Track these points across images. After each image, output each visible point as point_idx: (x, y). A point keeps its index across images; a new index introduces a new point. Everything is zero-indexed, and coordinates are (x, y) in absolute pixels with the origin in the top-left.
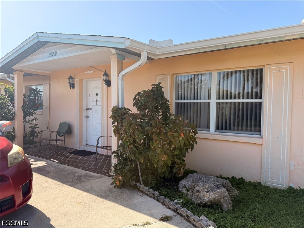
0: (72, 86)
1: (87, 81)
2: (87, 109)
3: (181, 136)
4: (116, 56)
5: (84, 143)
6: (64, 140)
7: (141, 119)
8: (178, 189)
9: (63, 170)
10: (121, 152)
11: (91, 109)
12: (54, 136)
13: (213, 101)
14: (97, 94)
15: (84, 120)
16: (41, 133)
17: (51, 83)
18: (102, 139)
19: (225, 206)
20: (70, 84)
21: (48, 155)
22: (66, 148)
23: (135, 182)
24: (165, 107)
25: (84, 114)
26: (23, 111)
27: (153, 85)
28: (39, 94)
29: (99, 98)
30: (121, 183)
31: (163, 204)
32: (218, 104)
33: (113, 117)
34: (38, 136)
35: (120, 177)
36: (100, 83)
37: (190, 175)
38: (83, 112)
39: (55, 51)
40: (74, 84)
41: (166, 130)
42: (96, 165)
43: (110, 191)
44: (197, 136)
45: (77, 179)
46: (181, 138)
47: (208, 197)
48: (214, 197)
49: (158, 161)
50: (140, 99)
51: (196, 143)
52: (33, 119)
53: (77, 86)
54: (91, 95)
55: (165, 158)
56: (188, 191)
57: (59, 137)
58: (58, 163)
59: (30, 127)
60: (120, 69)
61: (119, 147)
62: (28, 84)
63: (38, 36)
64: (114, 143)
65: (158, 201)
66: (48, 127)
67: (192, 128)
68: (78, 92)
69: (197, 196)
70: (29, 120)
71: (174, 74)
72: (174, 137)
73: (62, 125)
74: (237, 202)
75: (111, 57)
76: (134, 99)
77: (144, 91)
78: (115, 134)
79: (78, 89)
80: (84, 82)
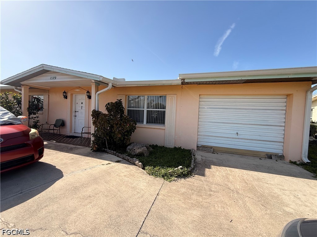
0: (66, 97)
1: (76, 95)
2: (76, 112)
3: (127, 125)
4: (94, 83)
5: (73, 131)
6: (59, 130)
7: (109, 117)
8: (126, 150)
9: (60, 146)
10: (97, 134)
11: (78, 112)
12: (52, 127)
13: (145, 110)
14: (82, 103)
15: (73, 118)
16: (42, 125)
17: (50, 95)
18: (85, 128)
19: (145, 154)
20: (64, 96)
21: (48, 139)
22: (60, 135)
23: (104, 149)
24: (122, 112)
25: (73, 114)
26: (28, 111)
27: (117, 100)
28: (41, 101)
29: (83, 105)
30: (97, 149)
31: (118, 156)
32: (148, 111)
33: (92, 115)
34: (39, 127)
35: (96, 146)
36: (84, 97)
37: (132, 144)
38: (73, 113)
39: (55, 77)
40: (67, 96)
41: (120, 122)
42: (81, 143)
43: (90, 153)
44: (136, 126)
45: (69, 149)
46: (128, 126)
47: (138, 151)
48: (140, 151)
49: (116, 138)
50: (109, 106)
51: (136, 129)
52: (36, 117)
53: (69, 97)
54: (78, 103)
55: (120, 136)
56: (130, 151)
57: (55, 128)
58: (56, 142)
59: (33, 122)
60: (97, 90)
61: (95, 131)
62: (31, 94)
63: (43, 66)
64: (93, 129)
65: (115, 156)
66: (46, 122)
67: (134, 122)
68: (70, 101)
69: (134, 152)
70: (32, 118)
71: (127, 95)
72: (124, 126)
73: (57, 121)
74: (151, 153)
75: (91, 84)
76: (106, 106)
77: (112, 103)
78: (93, 124)
79: (70, 99)
80: (74, 95)
